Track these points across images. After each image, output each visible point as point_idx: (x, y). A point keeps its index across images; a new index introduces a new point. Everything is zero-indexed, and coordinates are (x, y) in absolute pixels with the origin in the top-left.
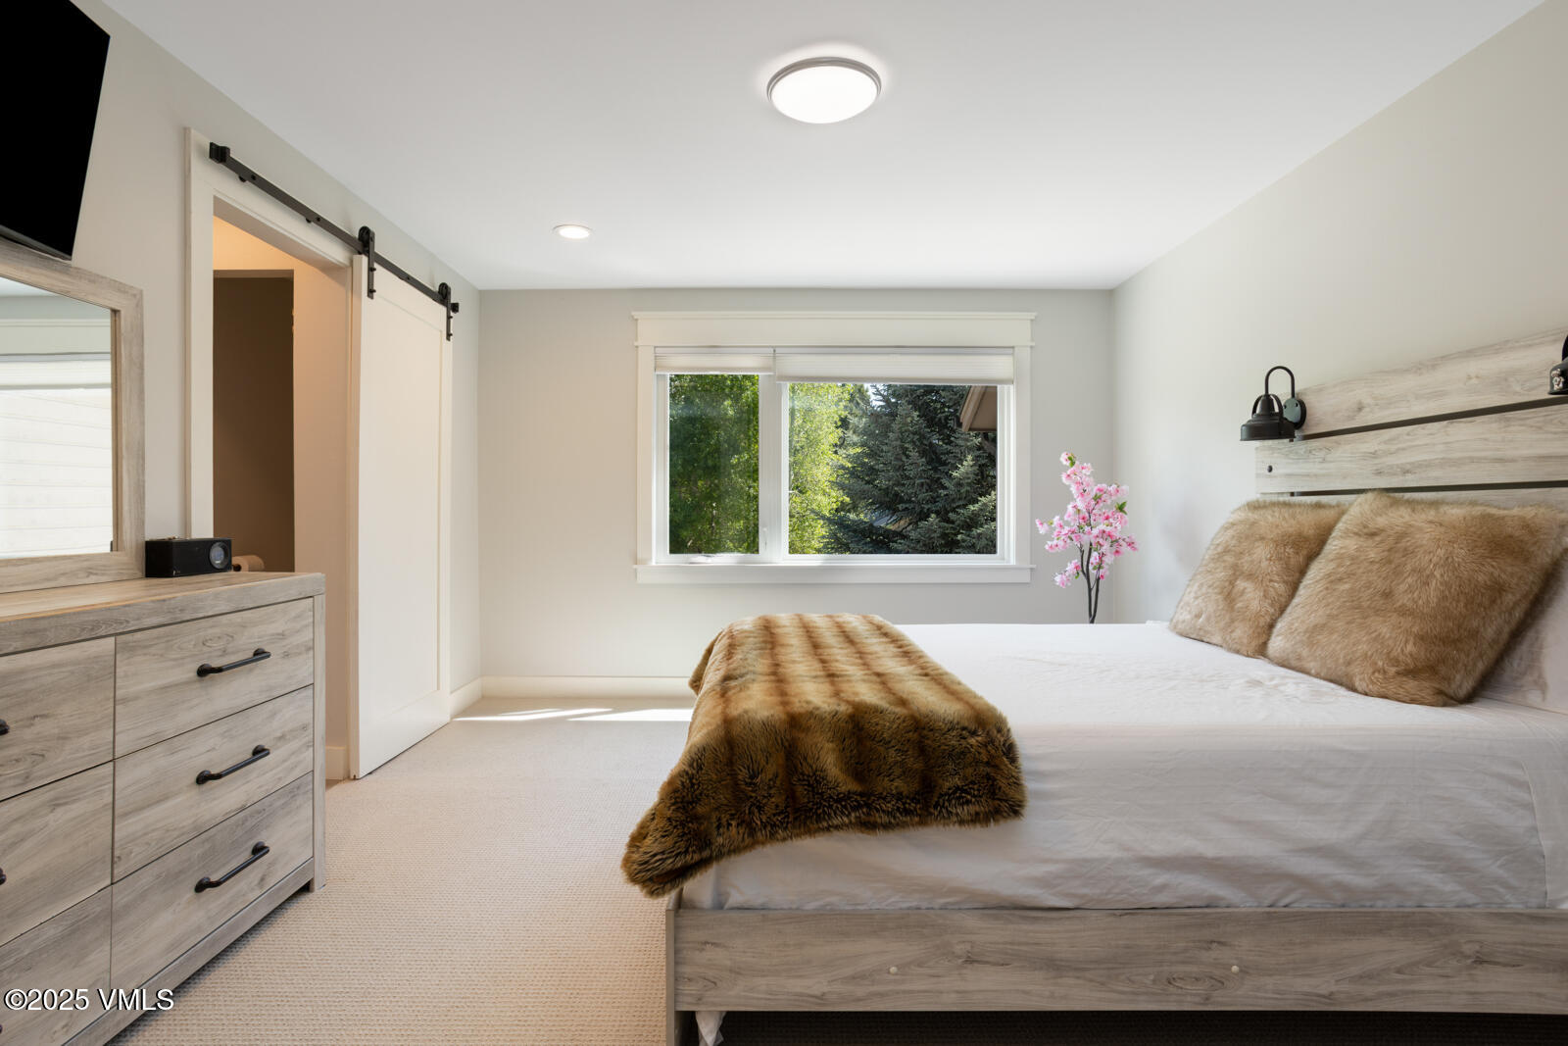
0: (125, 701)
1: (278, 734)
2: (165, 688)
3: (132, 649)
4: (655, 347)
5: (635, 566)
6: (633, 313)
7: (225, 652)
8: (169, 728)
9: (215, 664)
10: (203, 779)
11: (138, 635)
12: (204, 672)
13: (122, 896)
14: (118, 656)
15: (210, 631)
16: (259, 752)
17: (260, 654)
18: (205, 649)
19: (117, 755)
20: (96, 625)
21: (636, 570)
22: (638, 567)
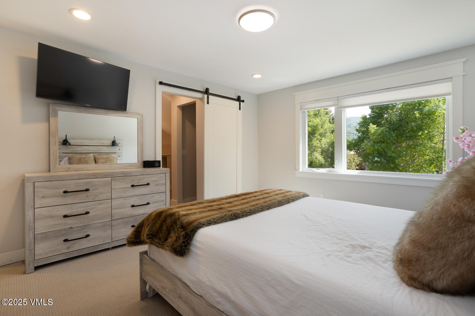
0: (114, 189)
1: (155, 201)
2: (123, 188)
3: (115, 180)
4: (300, 103)
5: (295, 171)
6: (293, 94)
7: (138, 183)
8: (124, 195)
9: (135, 185)
10: (133, 206)
11: (116, 178)
12: (133, 186)
13: (114, 223)
14: (112, 181)
15: (134, 178)
16: (148, 204)
17: (148, 184)
18: (133, 182)
19: (112, 198)
20: (107, 175)
21: (295, 172)
22: (296, 171)
